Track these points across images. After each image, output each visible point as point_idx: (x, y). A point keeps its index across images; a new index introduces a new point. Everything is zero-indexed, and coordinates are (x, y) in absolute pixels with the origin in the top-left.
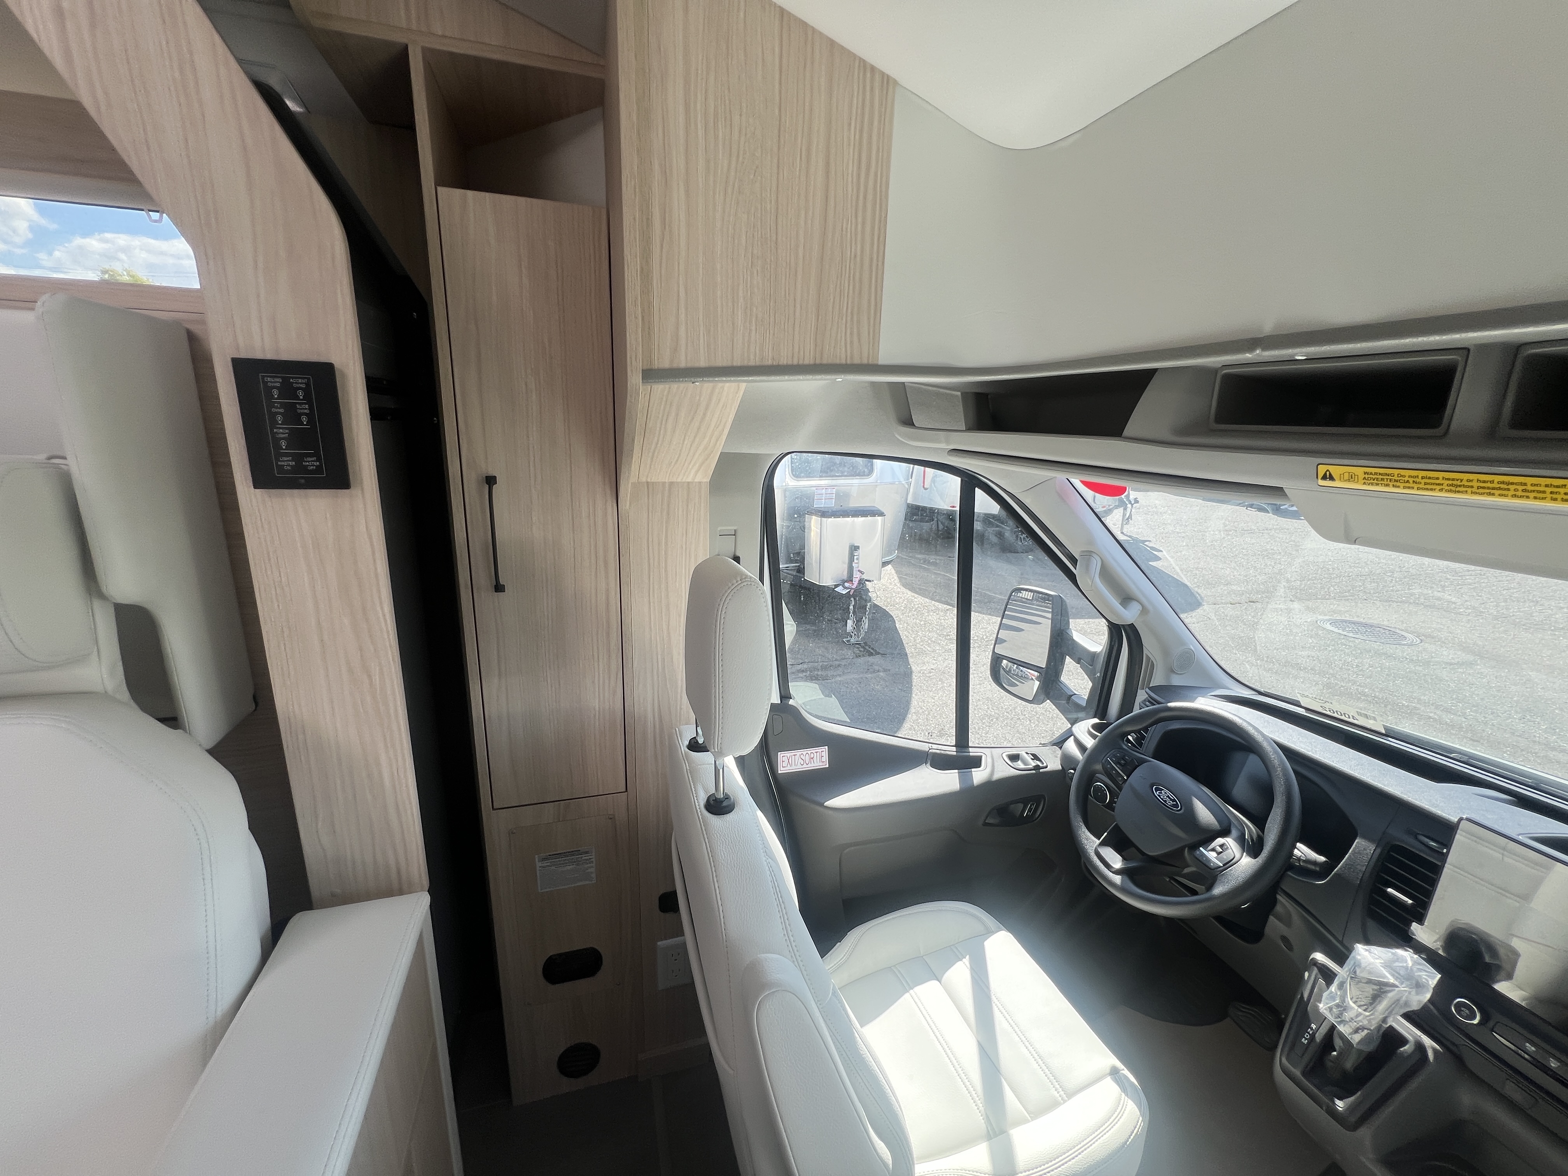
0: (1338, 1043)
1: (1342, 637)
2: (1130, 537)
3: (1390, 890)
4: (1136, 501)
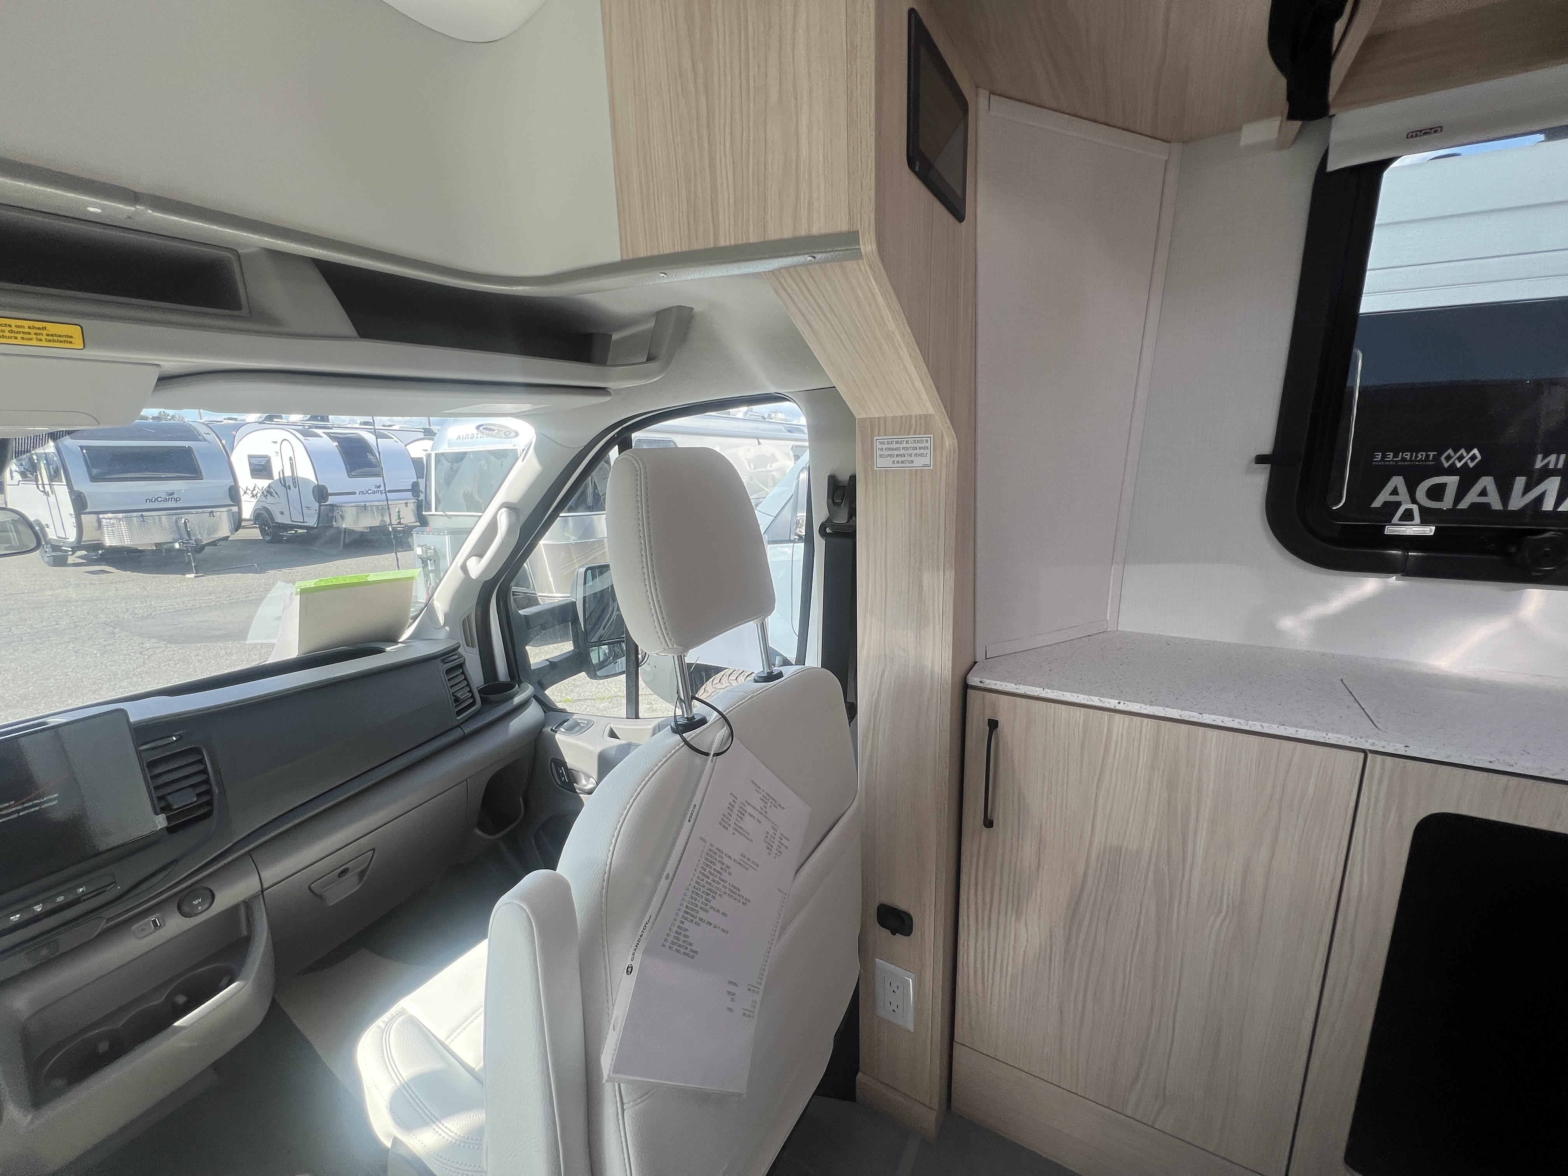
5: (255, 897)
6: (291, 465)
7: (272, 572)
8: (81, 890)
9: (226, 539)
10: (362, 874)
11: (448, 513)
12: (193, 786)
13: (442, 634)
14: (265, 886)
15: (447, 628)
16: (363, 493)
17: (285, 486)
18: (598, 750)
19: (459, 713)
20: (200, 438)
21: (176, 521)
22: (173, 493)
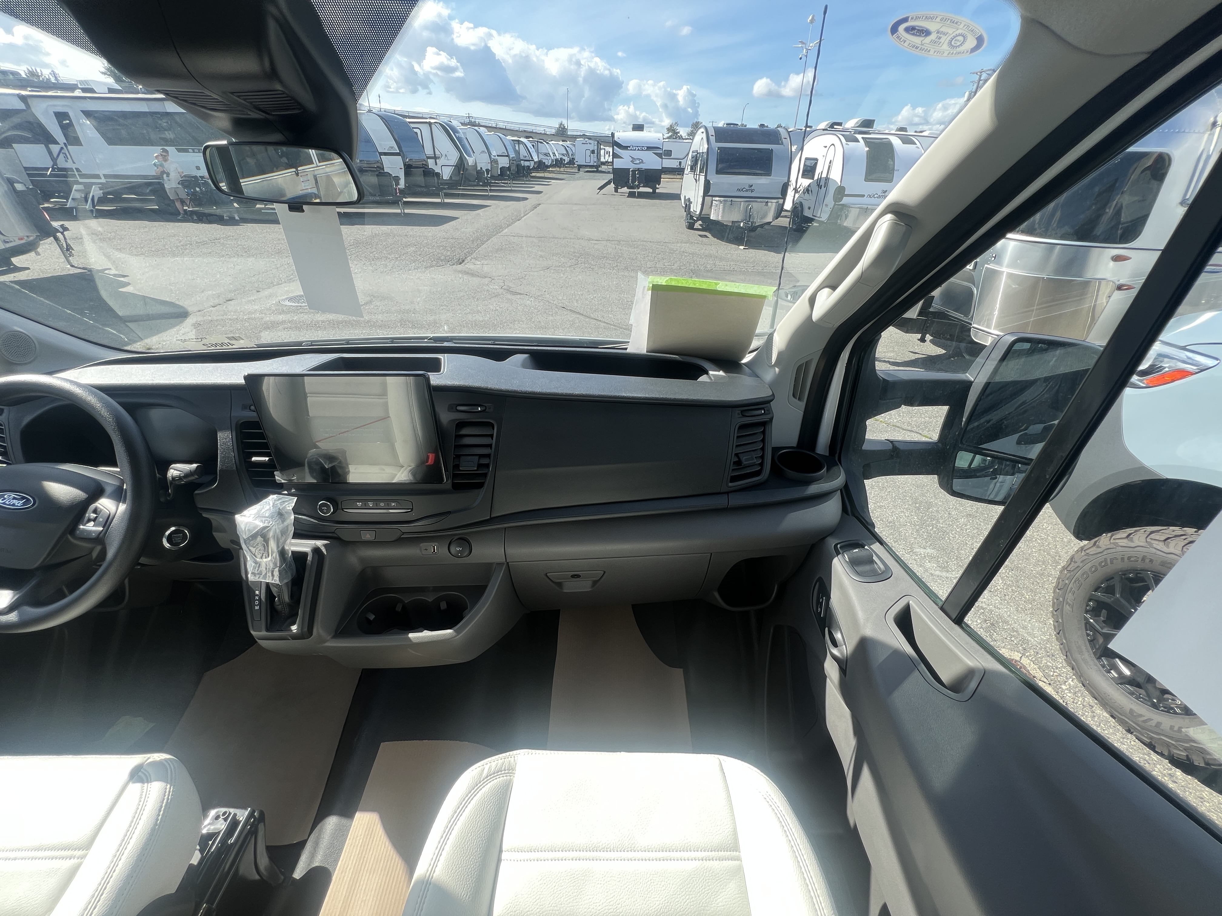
0: (274, 590)
1: (299, 308)
2: (84, 268)
3: (254, 459)
4: (66, 229)
5: (497, 564)
6: (829, 166)
9: (769, 223)
10: (593, 583)
13: (770, 375)
14: (507, 560)
15: (777, 369)
16: (870, 197)
20: (780, 142)
21: (747, 207)
22: (752, 186)
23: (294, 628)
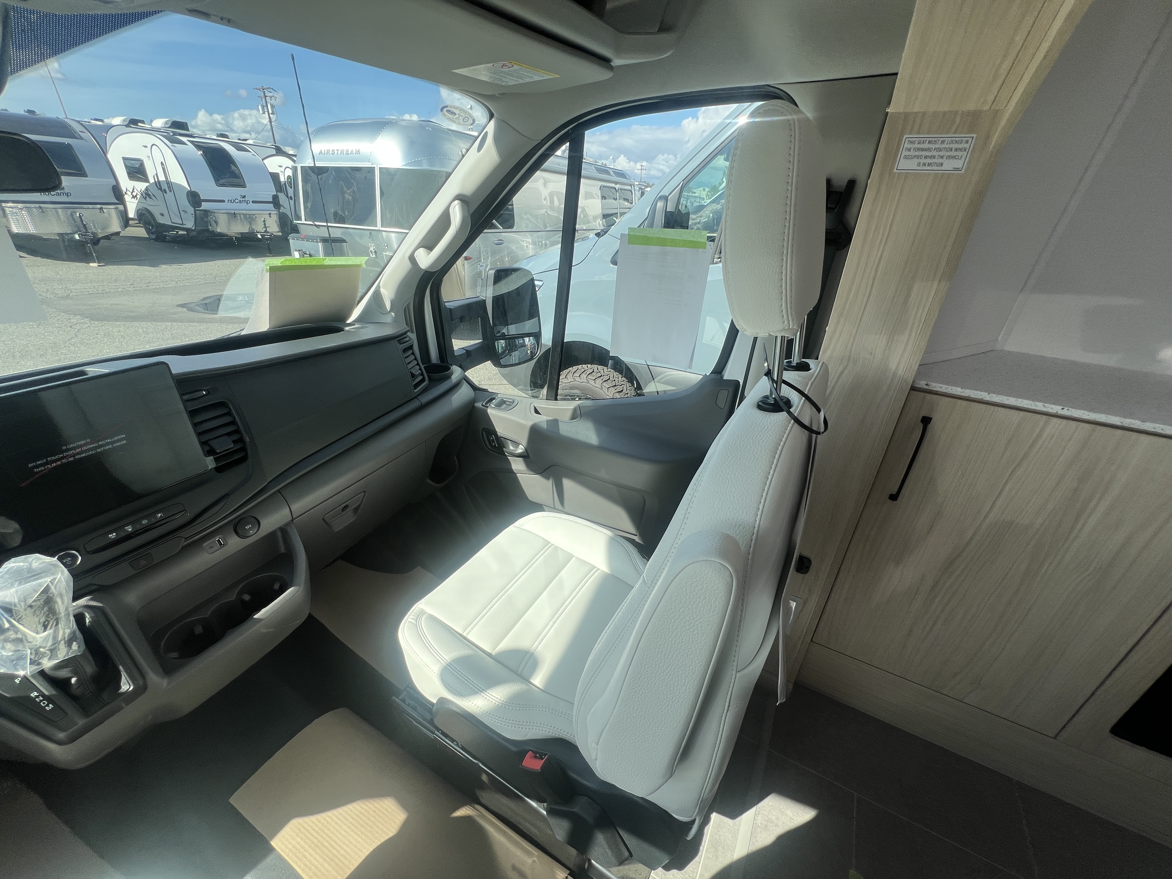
5: (288, 524)
6: (164, 169)
7: (164, 266)
8: (159, 515)
9: (118, 233)
10: (356, 510)
11: (317, 223)
12: (228, 434)
13: (389, 318)
14: (294, 517)
15: (393, 314)
16: (231, 202)
17: (160, 189)
18: (530, 423)
19: (416, 386)
20: (77, 135)
21: (72, 215)
23: (126, 686)
